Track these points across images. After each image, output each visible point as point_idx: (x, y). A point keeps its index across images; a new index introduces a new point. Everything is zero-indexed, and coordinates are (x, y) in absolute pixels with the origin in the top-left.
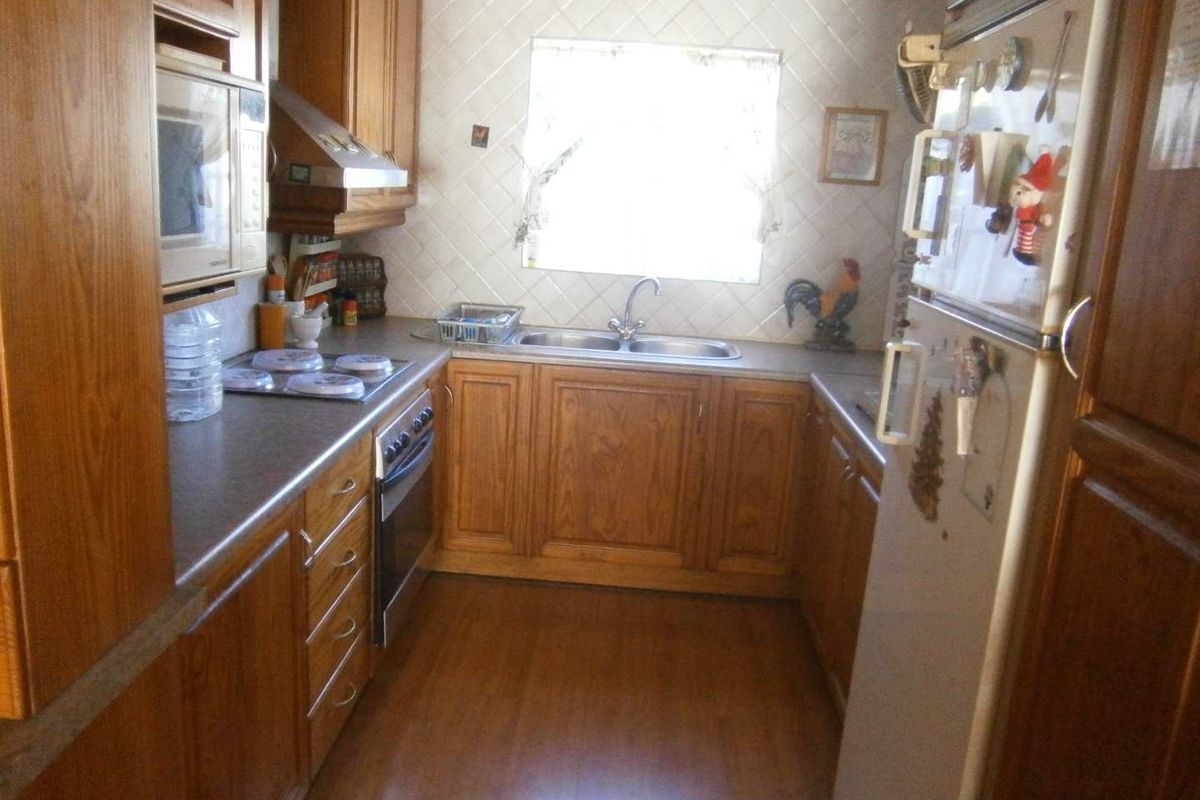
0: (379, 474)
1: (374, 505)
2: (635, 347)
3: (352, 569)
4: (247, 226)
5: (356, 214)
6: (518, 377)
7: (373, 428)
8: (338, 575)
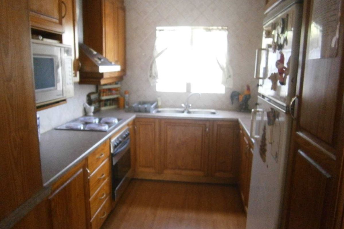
0: (112, 151)
1: (111, 160)
2: (189, 112)
3: (104, 179)
4: (68, 84)
5: (107, 78)
6: (154, 122)
7: (110, 138)
8: (99, 181)
